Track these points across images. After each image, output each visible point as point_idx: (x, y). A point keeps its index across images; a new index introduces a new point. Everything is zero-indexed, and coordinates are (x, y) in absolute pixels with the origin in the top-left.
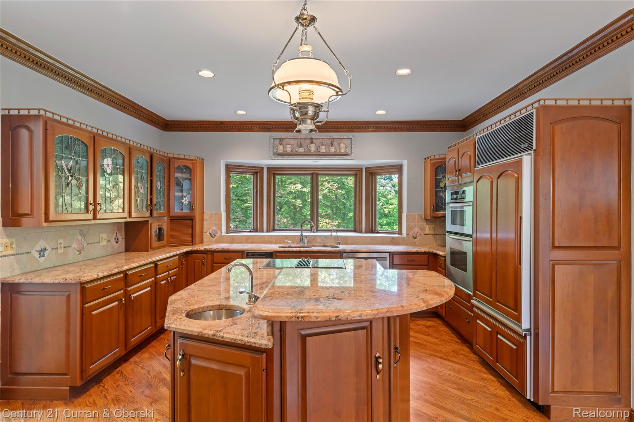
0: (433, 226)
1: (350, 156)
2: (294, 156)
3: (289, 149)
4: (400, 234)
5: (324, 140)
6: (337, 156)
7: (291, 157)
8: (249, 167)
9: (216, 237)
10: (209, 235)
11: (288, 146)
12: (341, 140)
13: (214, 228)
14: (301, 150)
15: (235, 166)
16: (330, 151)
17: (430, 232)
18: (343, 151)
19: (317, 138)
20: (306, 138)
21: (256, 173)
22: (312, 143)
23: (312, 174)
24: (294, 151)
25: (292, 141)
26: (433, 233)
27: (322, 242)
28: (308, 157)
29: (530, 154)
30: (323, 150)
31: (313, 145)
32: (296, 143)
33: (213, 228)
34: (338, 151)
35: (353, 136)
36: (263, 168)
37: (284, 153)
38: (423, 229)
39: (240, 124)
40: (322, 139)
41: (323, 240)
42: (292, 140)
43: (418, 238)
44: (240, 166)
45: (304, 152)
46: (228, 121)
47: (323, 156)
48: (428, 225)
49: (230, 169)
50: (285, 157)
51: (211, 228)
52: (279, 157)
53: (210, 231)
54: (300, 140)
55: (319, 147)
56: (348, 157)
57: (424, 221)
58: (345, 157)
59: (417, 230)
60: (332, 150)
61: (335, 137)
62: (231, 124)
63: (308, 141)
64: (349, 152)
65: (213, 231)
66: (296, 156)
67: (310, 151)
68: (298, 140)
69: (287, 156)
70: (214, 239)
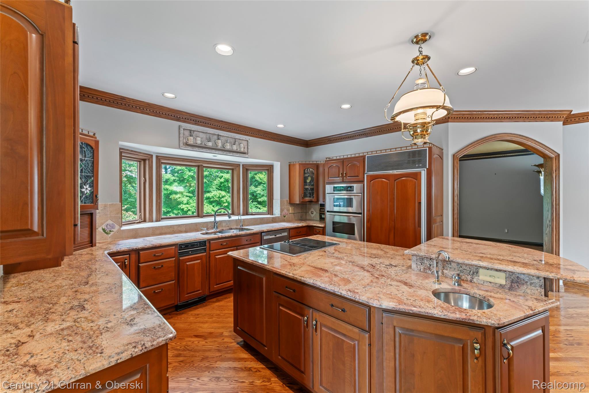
0: (293, 208)
1: (247, 155)
2: (204, 149)
3: (199, 142)
4: (272, 214)
5: (228, 138)
6: (238, 154)
7: (201, 150)
8: (140, 153)
9: (112, 233)
10: (102, 231)
11: (198, 139)
12: (241, 140)
13: (110, 222)
14: (210, 144)
15: (128, 150)
16: (233, 149)
17: (292, 212)
18: (242, 150)
19: (223, 136)
20: (214, 134)
21: (144, 160)
22: (218, 139)
23: (198, 166)
24: (203, 144)
25: (201, 135)
26: (293, 212)
27: (227, 226)
28: (215, 152)
29: (425, 170)
30: (228, 147)
31: (220, 141)
32: (205, 137)
33: (107, 222)
34: (239, 150)
35: (249, 139)
36: (152, 156)
37: (194, 144)
38: (288, 210)
39: (147, 106)
40: (226, 138)
41: (227, 224)
42: (201, 133)
43: (286, 216)
44: (132, 151)
45: (212, 146)
46: (133, 99)
47: (228, 153)
48: (291, 207)
49: (124, 153)
50: (196, 149)
51: (105, 222)
52: (189, 148)
53: (104, 226)
54: (209, 135)
55: (225, 144)
56: (246, 156)
57: (289, 204)
58: (244, 155)
59: (285, 211)
60: (235, 148)
61: (237, 137)
62: (135, 103)
63: (216, 137)
64: (246, 151)
65: (108, 226)
66: (206, 149)
67: (217, 146)
68: (206, 134)
69: (197, 148)
70: (110, 235)
